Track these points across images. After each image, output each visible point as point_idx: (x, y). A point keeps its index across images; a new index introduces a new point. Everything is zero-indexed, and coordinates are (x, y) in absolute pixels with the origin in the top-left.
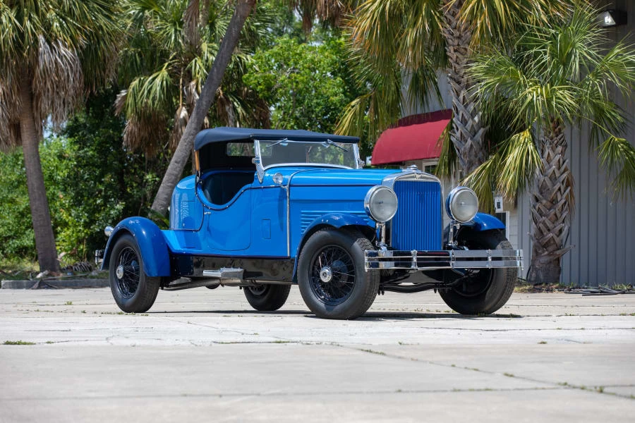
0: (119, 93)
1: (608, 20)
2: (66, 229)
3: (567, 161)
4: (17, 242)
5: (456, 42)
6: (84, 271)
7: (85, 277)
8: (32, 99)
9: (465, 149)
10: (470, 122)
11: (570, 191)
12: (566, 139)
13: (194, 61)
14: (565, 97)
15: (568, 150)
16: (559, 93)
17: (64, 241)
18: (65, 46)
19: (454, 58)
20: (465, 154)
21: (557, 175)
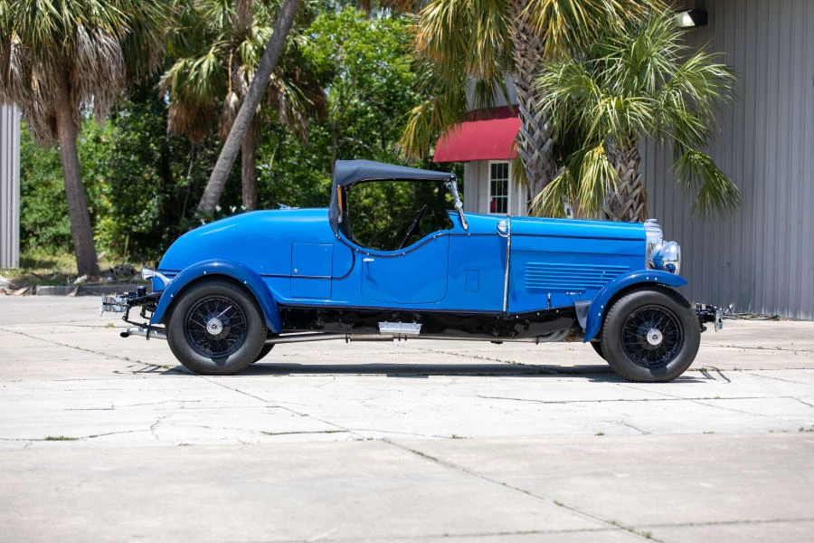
0: (163, 74)
1: (687, 20)
2: (106, 217)
3: (640, 175)
4: (52, 230)
5: (523, 46)
6: (126, 275)
7: (127, 282)
8: (69, 90)
9: (532, 161)
10: (538, 132)
11: (644, 207)
12: (639, 152)
13: (244, 44)
14: (639, 109)
15: (642, 164)
16: (633, 105)
17: (104, 230)
18: (105, 33)
19: (521, 63)
20: (532, 166)
21: (630, 191)
